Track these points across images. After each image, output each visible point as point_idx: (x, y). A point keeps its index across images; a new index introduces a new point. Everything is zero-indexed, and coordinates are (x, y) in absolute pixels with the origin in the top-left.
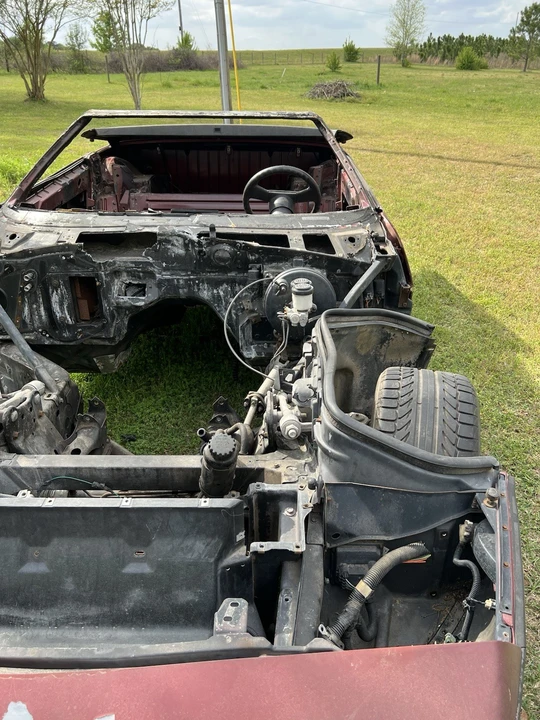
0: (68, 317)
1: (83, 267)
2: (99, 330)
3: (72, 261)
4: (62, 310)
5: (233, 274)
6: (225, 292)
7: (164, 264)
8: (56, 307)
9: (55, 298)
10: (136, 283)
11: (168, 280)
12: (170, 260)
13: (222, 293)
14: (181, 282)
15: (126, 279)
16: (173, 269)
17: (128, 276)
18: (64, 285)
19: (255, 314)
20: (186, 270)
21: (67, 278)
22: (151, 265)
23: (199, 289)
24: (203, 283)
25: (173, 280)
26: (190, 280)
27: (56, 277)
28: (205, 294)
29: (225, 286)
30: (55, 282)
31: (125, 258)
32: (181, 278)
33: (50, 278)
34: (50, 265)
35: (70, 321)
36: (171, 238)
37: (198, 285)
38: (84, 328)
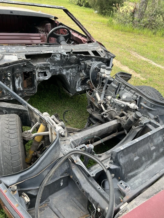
0: (21, 88)
1: (29, 68)
2: (32, 91)
3: (25, 66)
4: (19, 85)
5: (73, 65)
6: (70, 71)
7: (53, 64)
8: (17, 85)
9: (17, 81)
10: (42, 71)
11: (54, 69)
12: (55, 62)
13: (69, 72)
14: (58, 69)
15: (39, 70)
16: (56, 65)
17: (40, 69)
18: (21, 76)
19: (83, 77)
20: (59, 65)
21: (22, 73)
22: (49, 64)
23: (63, 71)
24: (64, 69)
25: (55, 69)
26: (60, 68)
27: (18, 73)
28: (64, 73)
29: (70, 69)
30: (17, 75)
31: (40, 63)
32: (58, 68)
33: (16, 74)
34: (16, 68)
35: (22, 89)
36: (56, 55)
37: (63, 70)
38: (27, 91)
